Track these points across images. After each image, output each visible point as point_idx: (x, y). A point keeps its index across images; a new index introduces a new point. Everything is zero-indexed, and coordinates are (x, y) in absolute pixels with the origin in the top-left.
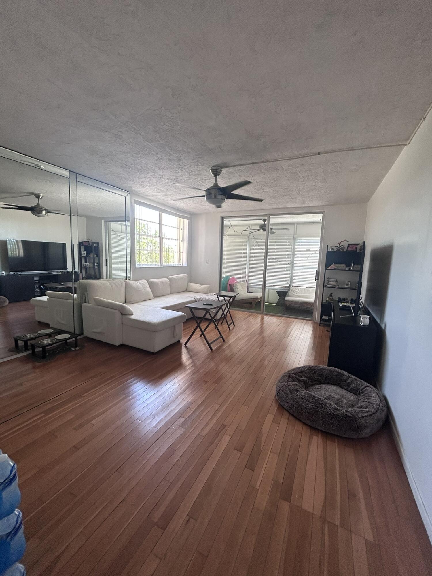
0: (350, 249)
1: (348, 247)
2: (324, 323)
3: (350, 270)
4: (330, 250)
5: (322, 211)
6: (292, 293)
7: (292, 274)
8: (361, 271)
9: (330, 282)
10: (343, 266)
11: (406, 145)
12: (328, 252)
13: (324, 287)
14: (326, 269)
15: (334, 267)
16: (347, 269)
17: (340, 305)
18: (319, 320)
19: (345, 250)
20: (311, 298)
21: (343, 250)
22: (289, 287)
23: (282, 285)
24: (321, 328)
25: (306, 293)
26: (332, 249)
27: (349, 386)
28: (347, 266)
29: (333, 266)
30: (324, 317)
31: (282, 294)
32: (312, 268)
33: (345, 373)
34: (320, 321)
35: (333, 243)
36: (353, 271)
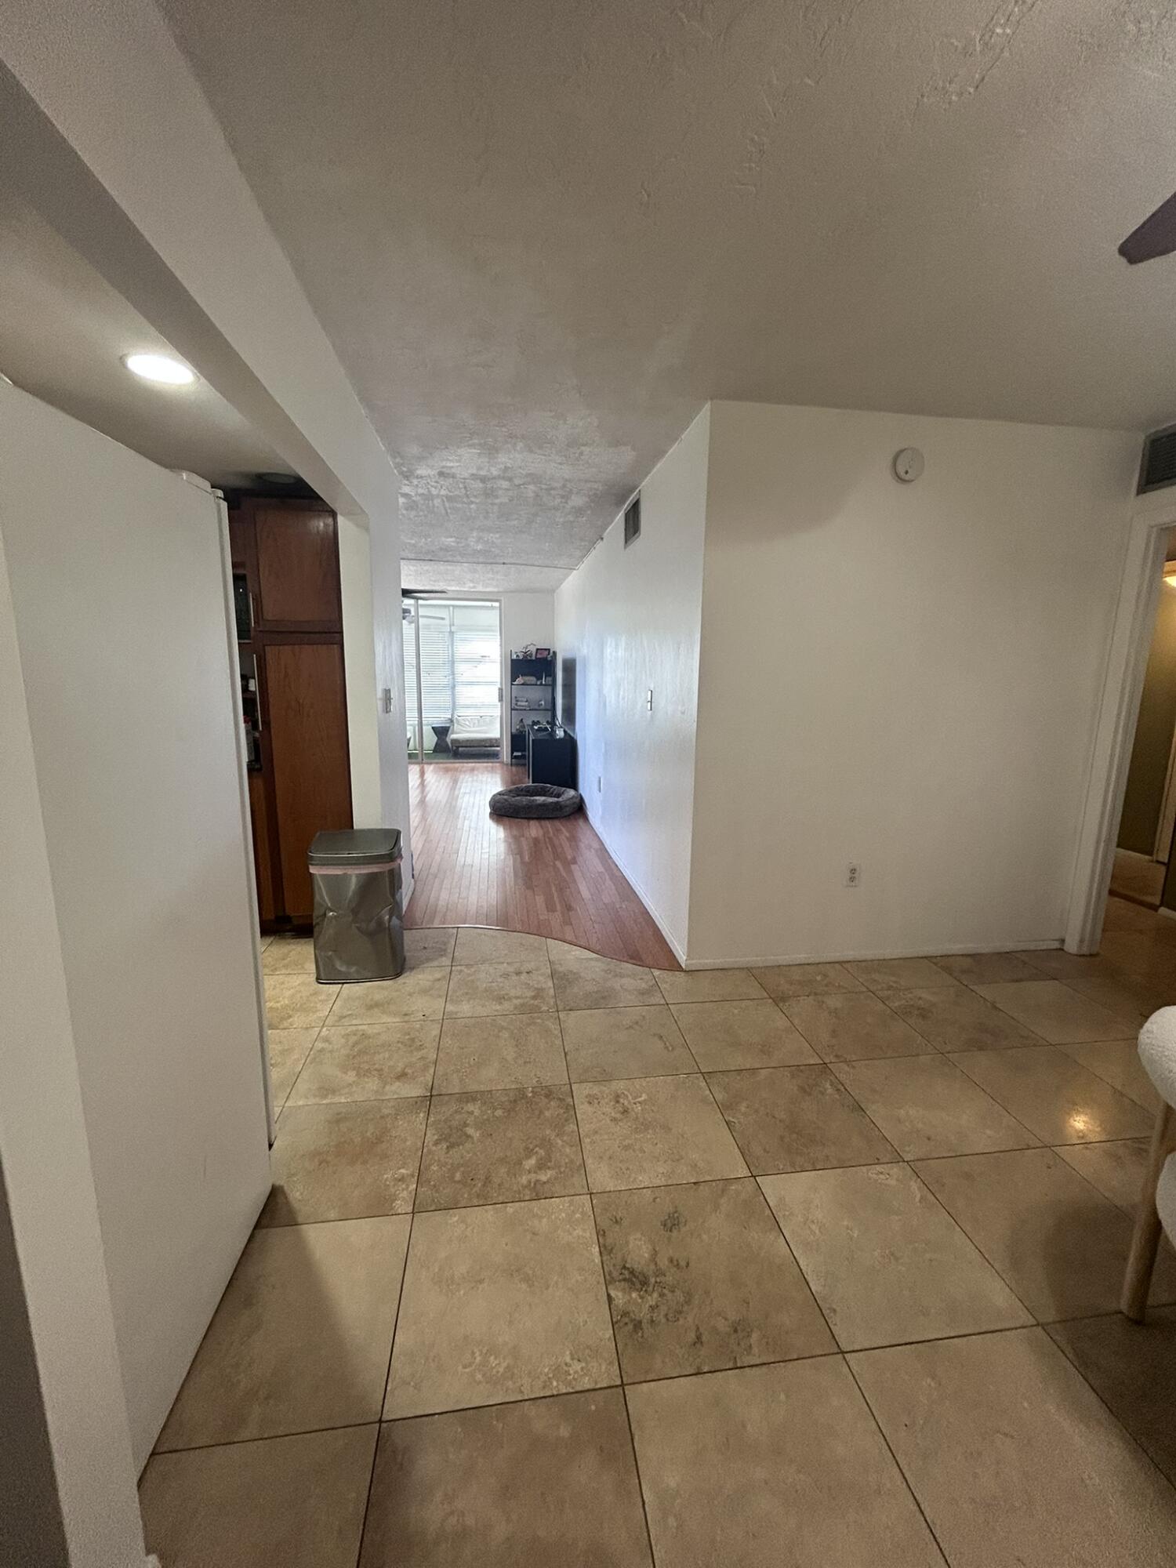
0: (539, 656)
1: (537, 653)
2: (517, 760)
3: (541, 684)
4: (514, 657)
5: (499, 598)
6: (460, 727)
7: (453, 695)
8: (553, 685)
9: (519, 703)
10: (532, 679)
11: (574, 569)
12: (512, 660)
13: (512, 709)
14: (512, 684)
15: (522, 682)
16: (539, 683)
17: (536, 727)
18: (510, 759)
19: (534, 658)
20: (494, 732)
21: (531, 657)
22: (451, 721)
23: (438, 718)
24: (514, 769)
25: (482, 726)
26: (517, 656)
27: (552, 793)
28: (538, 679)
29: (519, 680)
30: (515, 754)
31: (441, 732)
32: (492, 683)
33: (549, 785)
34: (512, 758)
35: (518, 648)
36: (545, 685)
